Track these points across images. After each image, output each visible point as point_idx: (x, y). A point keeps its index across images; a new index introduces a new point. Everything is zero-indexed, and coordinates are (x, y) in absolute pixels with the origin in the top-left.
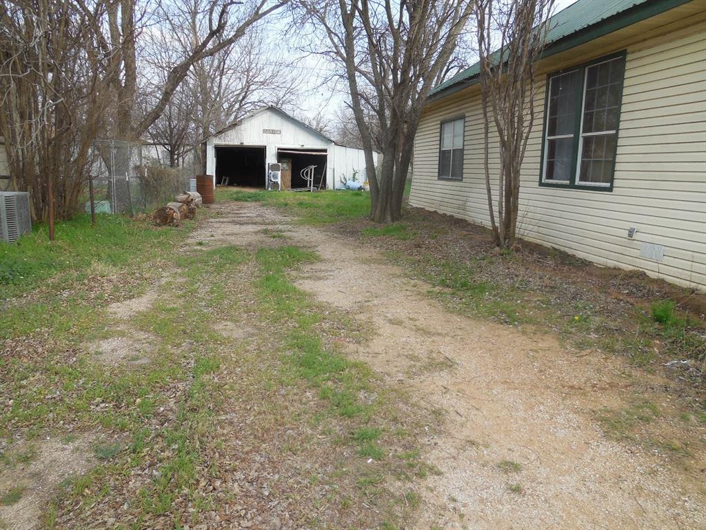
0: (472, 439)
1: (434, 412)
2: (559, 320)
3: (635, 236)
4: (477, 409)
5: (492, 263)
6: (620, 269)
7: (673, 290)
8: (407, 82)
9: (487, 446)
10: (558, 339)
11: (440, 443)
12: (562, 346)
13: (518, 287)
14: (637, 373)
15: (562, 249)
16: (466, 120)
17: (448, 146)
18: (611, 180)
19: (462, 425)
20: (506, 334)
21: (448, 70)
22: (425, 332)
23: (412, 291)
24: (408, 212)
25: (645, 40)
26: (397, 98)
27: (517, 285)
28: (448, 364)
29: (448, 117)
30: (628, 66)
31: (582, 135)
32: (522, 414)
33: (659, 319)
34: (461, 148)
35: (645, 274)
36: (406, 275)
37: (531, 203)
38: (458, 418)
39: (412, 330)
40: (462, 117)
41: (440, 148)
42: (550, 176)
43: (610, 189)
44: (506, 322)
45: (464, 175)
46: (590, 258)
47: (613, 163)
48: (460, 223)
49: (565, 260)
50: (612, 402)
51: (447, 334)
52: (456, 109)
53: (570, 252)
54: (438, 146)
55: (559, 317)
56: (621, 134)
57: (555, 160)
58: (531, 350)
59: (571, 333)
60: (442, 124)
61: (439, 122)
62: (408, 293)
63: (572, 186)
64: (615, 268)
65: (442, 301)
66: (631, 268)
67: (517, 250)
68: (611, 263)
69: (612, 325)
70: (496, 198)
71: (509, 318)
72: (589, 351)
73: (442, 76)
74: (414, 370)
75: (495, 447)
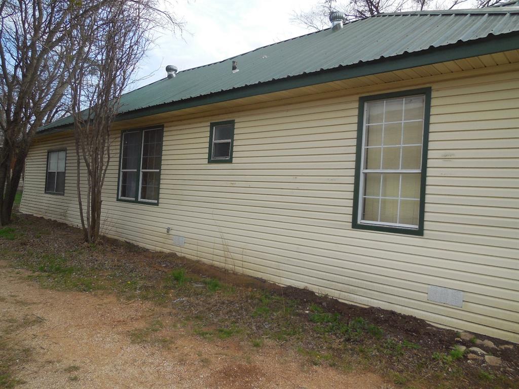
0: (50, 360)
1: (24, 350)
2: (119, 285)
3: (171, 232)
4: (56, 343)
5: (81, 253)
6: (163, 252)
7: (189, 262)
8: (19, 121)
9: (59, 361)
10: (117, 296)
11: (26, 366)
12: (118, 300)
13: (96, 268)
14: (157, 309)
15: (131, 242)
16: (68, 152)
17: (53, 168)
18: (158, 199)
19: (44, 354)
20: (83, 297)
21: (57, 112)
22: (23, 303)
23: (15, 277)
24: (17, 218)
25: (173, 121)
26: (10, 131)
27: (96, 266)
28: (39, 321)
29: (53, 148)
30: (165, 134)
31: (141, 170)
32: (85, 341)
33: (177, 279)
34: (64, 171)
35: (176, 254)
36: (11, 266)
37: (110, 211)
38: (42, 351)
39: (12, 303)
40: (65, 150)
41: (47, 170)
42: (124, 194)
43: (157, 204)
44: (84, 290)
45: (66, 191)
46: (147, 247)
47: (159, 189)
48: (61, 226)
49: (132, 249)
50: (141, 325)
51: (40, 303)
52: (60, 143)
53: (136, 243)
54: (45, 169)
55: (120, 283)
56: (162, 172)
57: (127, 184)
58: (99, 305)
59: (125, 292)
60: (49, 152)
61: (46, 151)
62: (12, 279)
63: (136, 202)
64: (160, 252)
65: (40, 282)
66: (169, 251)
67: (100, 243)
68: (158, 249)
69: (150, 284)
70: (85, 208)
71: (87, 288)
72: (133, 300)
73: (52, 115)
74: (12, 328)
75: (65, 361)
